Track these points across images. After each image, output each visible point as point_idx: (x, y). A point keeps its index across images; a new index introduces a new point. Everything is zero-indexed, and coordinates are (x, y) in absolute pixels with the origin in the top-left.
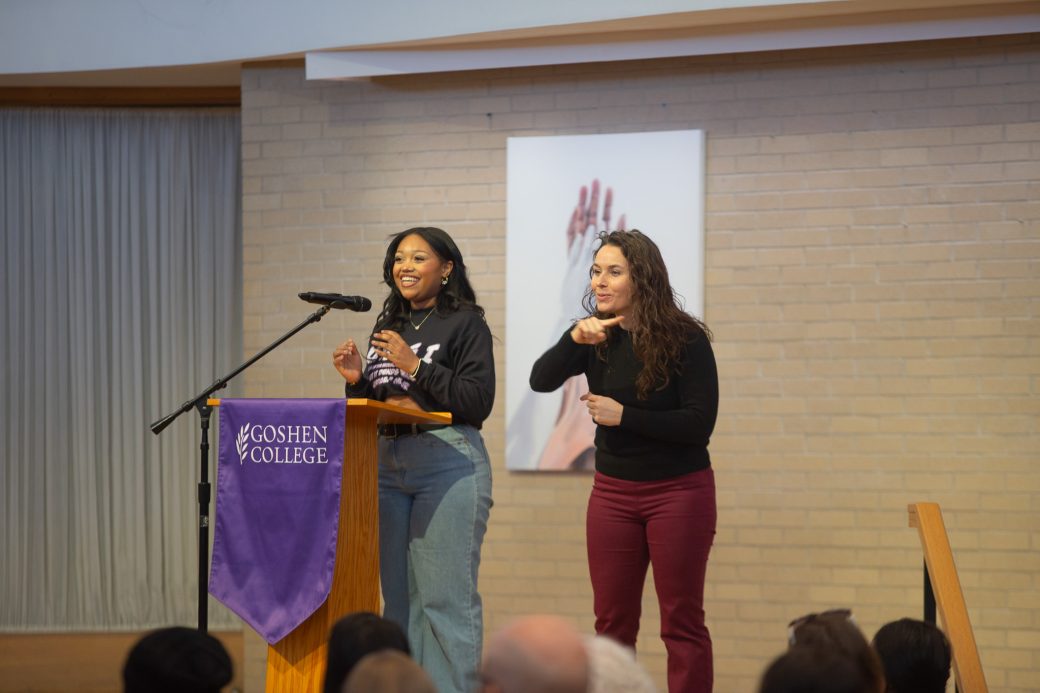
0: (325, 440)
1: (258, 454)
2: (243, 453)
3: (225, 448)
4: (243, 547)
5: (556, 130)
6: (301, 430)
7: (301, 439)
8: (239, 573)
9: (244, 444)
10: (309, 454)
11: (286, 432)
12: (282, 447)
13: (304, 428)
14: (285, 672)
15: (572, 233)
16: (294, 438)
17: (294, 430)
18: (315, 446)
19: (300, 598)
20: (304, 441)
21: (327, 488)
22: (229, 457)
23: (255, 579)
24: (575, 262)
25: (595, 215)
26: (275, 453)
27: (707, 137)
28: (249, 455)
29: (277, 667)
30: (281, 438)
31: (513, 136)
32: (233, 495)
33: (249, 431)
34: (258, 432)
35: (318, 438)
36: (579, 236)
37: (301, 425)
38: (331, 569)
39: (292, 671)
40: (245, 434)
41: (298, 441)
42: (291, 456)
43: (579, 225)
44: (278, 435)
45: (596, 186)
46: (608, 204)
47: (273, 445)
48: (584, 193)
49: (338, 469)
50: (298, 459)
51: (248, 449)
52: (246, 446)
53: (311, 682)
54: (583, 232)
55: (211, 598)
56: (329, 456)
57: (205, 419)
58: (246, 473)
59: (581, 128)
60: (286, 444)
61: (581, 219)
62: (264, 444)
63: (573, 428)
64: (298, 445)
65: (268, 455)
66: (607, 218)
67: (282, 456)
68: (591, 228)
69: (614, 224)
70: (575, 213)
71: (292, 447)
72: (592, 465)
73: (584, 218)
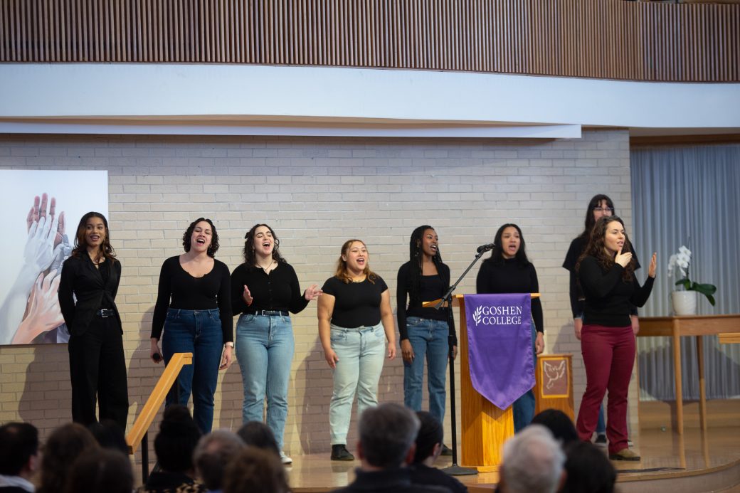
0: (521, 313)
1: (486, 321)
2: (478, 320)
3: (468, 318)
6: (510, 309)
7: (510, 312)
8: (480, 378)
10: (515, 320)
11: (501, 310)
12: (500, 317)
14: (492, 423)
15: (30, 221)
16: (506, 312)
17: (506, 309)
19: (511, 387)
20: (512, 313)
21: (522, 335)
22: (470, 322)
23: (487, 380)
24: (33, 236)
25: (45, 211)
26: (496, 320)
27: (110, 175)
28: (481, 321)
29: (488, 422)
30: (499, 313)
33: (482, 310)
34: (486, 310)
36: (35, 222)
37: (510, 306)
39: (495, 422)
40: (479, 311)
41: (508, 314)
42: (505, 321)
43: (35, 217)
44: (498, 311)
45: (45, 197)
46: (53, 206)
47: (495, 316)
48: (37, 200)
49: (528, 327)
51: (481, 318)
52: (480, 317)
53: (505, 427)
54: (38, 221)
56: (522, 320)
58: (479, 329)
60: (502, 315)
61: (36, 213)
62: (490, 315)
63: (35, 321)
64: (508, 316)
65: (492, 321)
66: (52, 213)
67: (500, 321)
68: (43, 218)
69: (57, 217)
70: (32, 210)
71: (505, 316)
72: (47, 341)
73: (38, 213)
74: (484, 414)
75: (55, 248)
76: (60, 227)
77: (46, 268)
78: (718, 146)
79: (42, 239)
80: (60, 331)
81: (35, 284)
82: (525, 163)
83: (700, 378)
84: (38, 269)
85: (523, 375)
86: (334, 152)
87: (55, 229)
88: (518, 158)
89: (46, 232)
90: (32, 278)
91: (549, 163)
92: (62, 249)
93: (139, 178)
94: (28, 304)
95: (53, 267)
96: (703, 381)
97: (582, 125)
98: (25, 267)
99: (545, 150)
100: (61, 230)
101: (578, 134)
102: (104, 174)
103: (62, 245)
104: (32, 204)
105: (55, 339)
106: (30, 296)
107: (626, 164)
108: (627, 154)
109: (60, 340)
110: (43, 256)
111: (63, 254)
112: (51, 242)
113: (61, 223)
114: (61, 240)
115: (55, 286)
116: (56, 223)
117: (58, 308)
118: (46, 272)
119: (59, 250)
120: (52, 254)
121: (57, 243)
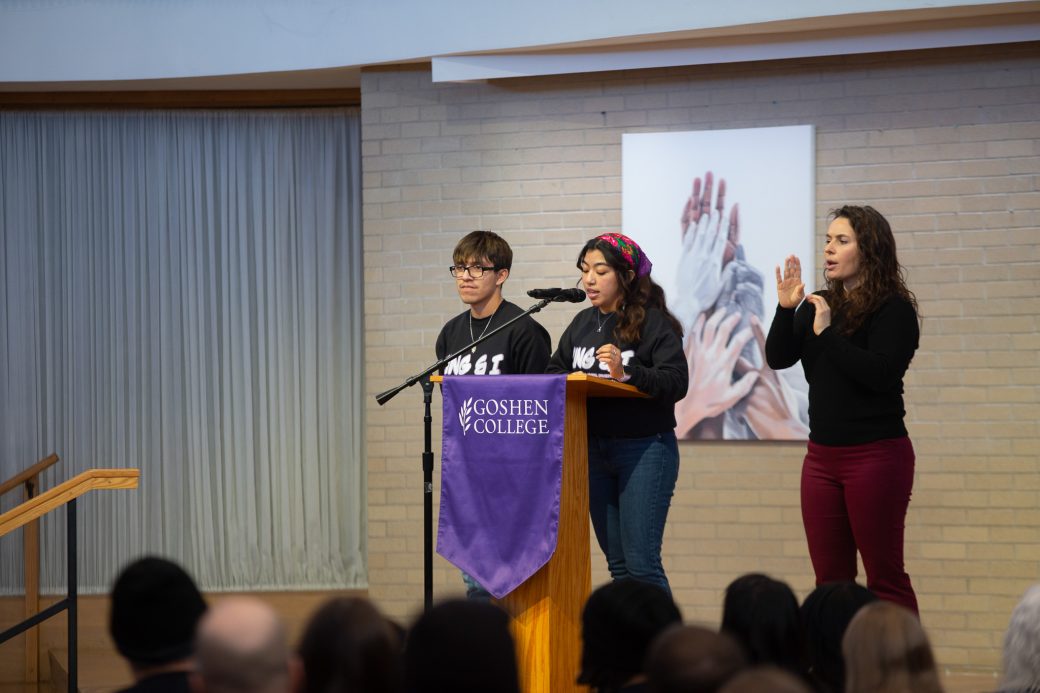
0: (546, 412)
1: (481, 426)
2: (466, 425)
3: (448, 421)
4: (468, 510)
5: (669, 127)
6: (523, 403)
7: (523, 411)
8: (464, 533)
9: (467, 417)
10: (531, 426)
11: (508, 406)
12: (504, 419)
13: (526, 401)
15: (686, 222)
16: (516, 411)
17: (516, 404)
18: (537, 418)
19: (524, 556)
20: (526, 413)
21: (548, 456)
22: (452, 428)
23: (480, 540)
24: (689, 248)
25: (709, 204)
26: (497, 425)
27: (817, 132)
28: (472, 427)
30: (503, 411)
31: (626, 132)
32: (458, 463)
33: (472, 405)
34: (480, 406)
35: (539, 410)
36: (693, 224)
37: (523, 399)
38: (554, 530)
40: (468, 408)
41: (520, 414)
42: (514, 427)
43: (692, 213)
44: (500, 408)
45: (709, 178)
46: (721, 194)
47: (496, 418)
48: (697, 184)
49: (560, 439)
50: (521, 430)
51: (471, 422)
52: (469, 418)
54: (697, 220)
55: (436, 556)
56: (550, 426)
57: (428, 395)
58: (469, 443)
59: (693, 124)
60: (508, 416)
61: (695, 208)
62: (486, 416)
64: (520, 417)
65: (491, 426)
66: (720, 207)
67: (504, 427)
68: (705, 216)
69: (727, 212)
70: (689, 203)
71: (514, 419)
72: (709, 434)
73: (698, 207)
75: (723, 268)
76: (732, 232)
77: (708, 304)
79: (704, 254)
80: (728, 418)
84: (695, 306)
87: (724, 234)
89: (709, 241)
90: (689, 321)
92: (735, 270)
95: (720, 304)
100: (733, 237)
103: (733, 264)
104: (687, 194)
105: (720, 432)
109: (728, 434)
110: (705, 282)
111: (735, 280)
112: (719, 262)
113: (734, 224)
114: (732, 255)
115: (722, 337)
116: (726, 224)
117: (727, 376)
118: (709, 312)
119: (729, 272)
120: (718, 280)
121: (727, 260)
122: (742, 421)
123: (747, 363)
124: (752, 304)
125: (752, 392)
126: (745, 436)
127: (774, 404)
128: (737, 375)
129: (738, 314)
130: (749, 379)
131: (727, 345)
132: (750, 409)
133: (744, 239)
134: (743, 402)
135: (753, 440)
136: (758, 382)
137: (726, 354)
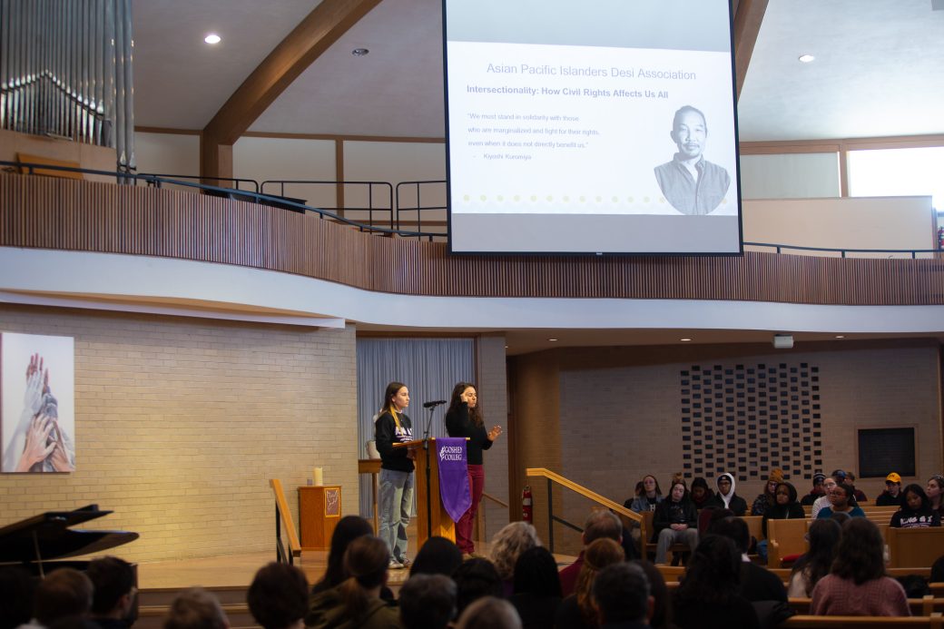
1: (446, 457)
2: (442, 457)
15: (28, 374)
16: (455, 451)
17: (455, 448)
21: (462, 468)
24: (29, 386)
25: (37, 367)
27: (75, 340)
34: (446, 449)
35: (461, 451)
36: (30, 376)
40: (443, 450)
43: (30, 371)
45: (37, 356)
46: (41, 363)
47: (451, 454)
48: (32, 358)
50: (457, 458)
51: (444, 455)
54: (32, 374)
58: (442, 463)
59: (24, 331)
62: (448, 453)
63: (30, 454)
65: (449, 457)
66: (41, 369)
67: (453, 457)
68: (35, 373)
69: (44, 372)
70: (29, 366)
71: (455, 454)
72: (37, 470)
73: (32, 368)
74: (442, 527)
75: (43, 395)
76: (45, 380)
77: (37, 412)
78: (375, 339)
79: (35, 389)
80: (45, 463)
81: (31, 425)
82: (301, 345)
83: (374, 503)
84: (32, 412)
85: (464, 498)
86: (202, 331)
87: (42, 381)
88: (299, 341)
89: (37, 383)
90: (29, 420)
91: (314, 346)
92: (47, 397)
93: (91, 344)
94: (26, 441)
95: (42, 412)
96: (377, 505)
97: (346, 320)
98: (25, 411)
99: (313, 336)
100: (46, 383)
101: (342, 325)
102: (70, 340)
103: (46, 394)
104: (28, 362)
105: (41, 469)
106: (27, 434)
107: (354, 348)
108: (354, 342)
109: (45, 470)
110: (35, 403)
111: (47, 402)
112: (40, 392)
113: (46, 378)
114: (46, 390)
115: (42, 426)
116: (43, 377)
117: (44, 444)
118: (37, 415)
119: (44, 398)
120: (41, 401)
121: (44, 393)
122: (50, 464)
123: (52, 438)
124: (53, 413)
125: (53, 452)
126: (51, 471)
127: (62, 457)
128: (48, 444)
129: (48, 417)
130: (53, 445)
131: (44, 430)
132: (53, 459)
133: (50, 384)
134: (50, 455)
135: (54, 473)
136: (56, 447)
137: (44, 434)
